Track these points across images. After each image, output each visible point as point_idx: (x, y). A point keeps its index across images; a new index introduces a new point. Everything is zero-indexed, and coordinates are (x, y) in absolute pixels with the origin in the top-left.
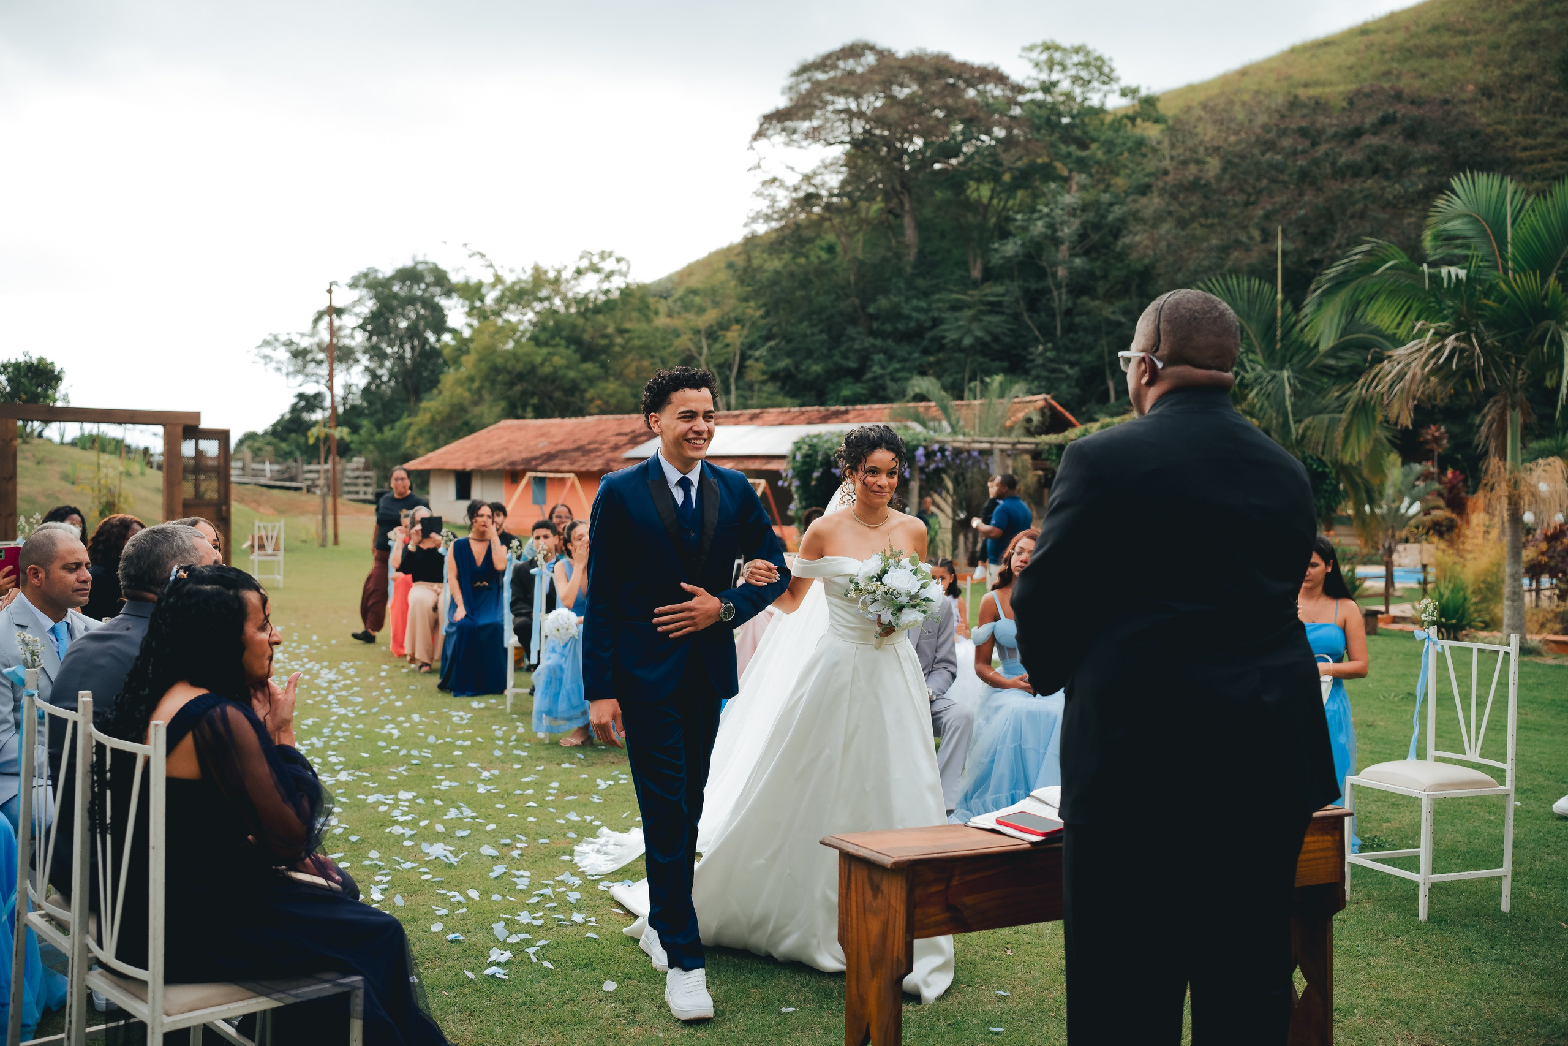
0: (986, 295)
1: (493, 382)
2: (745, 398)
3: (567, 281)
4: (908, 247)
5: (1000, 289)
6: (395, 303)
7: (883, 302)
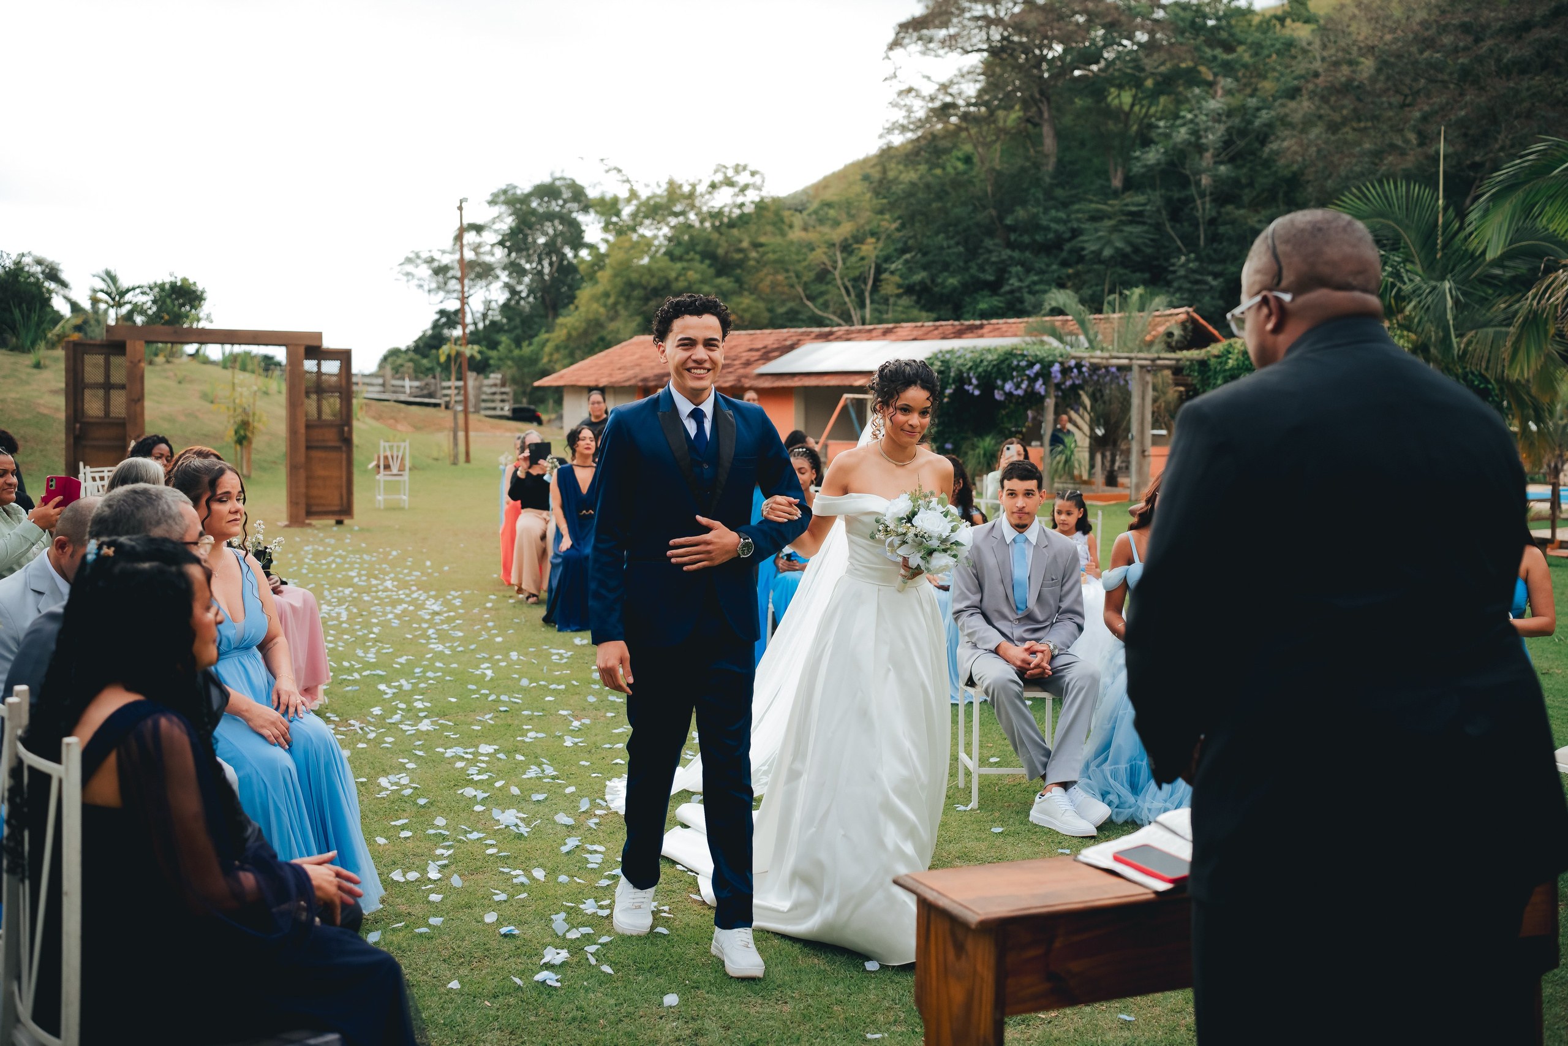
0: (1127, 205)
1: (628, 298)
2: (880, 312)
3: (702, 195)
4: (1046, 156)
5: (1141, 199)
6: (533, 219)
7: (1021, 213)
